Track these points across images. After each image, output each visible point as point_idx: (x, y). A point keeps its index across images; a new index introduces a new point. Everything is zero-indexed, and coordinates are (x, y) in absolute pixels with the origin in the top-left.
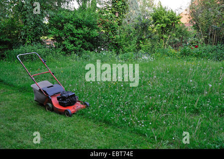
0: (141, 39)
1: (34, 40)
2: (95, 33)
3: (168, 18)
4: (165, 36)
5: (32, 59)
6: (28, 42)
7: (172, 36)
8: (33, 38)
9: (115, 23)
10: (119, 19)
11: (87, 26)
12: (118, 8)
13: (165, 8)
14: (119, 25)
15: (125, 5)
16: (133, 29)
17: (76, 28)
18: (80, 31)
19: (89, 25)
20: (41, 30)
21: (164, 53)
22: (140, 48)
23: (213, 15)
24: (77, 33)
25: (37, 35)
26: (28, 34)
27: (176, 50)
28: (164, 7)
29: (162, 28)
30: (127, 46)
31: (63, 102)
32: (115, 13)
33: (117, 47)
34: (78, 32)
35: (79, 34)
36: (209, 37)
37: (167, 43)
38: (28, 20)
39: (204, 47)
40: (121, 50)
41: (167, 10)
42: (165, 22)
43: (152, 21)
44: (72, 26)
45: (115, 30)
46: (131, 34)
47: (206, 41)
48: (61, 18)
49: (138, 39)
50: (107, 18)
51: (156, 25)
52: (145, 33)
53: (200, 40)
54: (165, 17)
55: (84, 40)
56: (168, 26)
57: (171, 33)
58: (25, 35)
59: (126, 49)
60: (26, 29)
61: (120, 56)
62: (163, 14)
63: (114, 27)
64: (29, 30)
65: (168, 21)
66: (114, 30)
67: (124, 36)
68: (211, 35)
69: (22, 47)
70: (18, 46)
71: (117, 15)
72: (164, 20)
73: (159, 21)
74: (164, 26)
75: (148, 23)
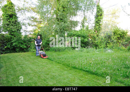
0: (108, 42)
2: (86, 40)
3: (121, 32)
4: (119, 41)
5: (59, 51)
7: (123, 41)
9: (95, 35)
10: (97, 34)
12: (96, 29)
14: (97, 36)
15: (100, 27)
16: (104, 38)
21: (119, 49)
22: (107, 47)
27: (125, 47)
28: (118, 28)
29: (118, 37)
30: (101, 45)
32: (95, 31)
33: (96, 46)
37: (121, 44)
40: (98, 48)
41: (120, 29)
43: (113, 34)
46: (103, 40)
48: (72, 34)
49: (106, 42)
50: (91, 33)
51: (115, 36)
52: (110, 40)
54: (119, 32)
56: (121, 36)
57: (123, 39)
59: (100, 47)
61: (97, 50)
63: (95, 37)
65: (121, 34)
66: (95, 39)
67: (99, 41)
71: (96, 32)
72: (119, 34)
73: (116, 34)
74: (119, 36)
75: (111, 35)
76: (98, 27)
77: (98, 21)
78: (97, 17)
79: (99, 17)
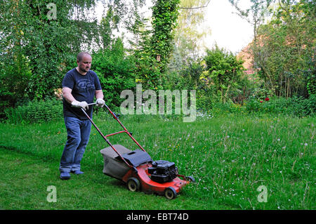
1: (48, 93)
3: (227, 62)
4: (224, 86)
6: (39, 96)
7: (233, 86)
8: (45, 91)
9: (157, 69)
10: (162, 65)
11: (119, 73)
12: (159, 50)
13: (222, 50)
14: (161, 71)
15: (168, 46)
16: (180, 78)
17: (106, 77)
18: (111, 81)
19: (122, 73)
20: (56, 80)
23: (284, 59)
24: (106, 84)
25: (51, 86)
26: (38, 85)
28: (220, 48)
29: (220, 75)
31: (159, 176)
32: (156, 57)
34: (108, 82)
35: (109, 85)
36: (281, 87)
37: (225, 96)
38: (39, 67)
39: (277, 100)
41: (225, 53)
42: (223, 67)
43: (206, 66)
44: (100, 74)
45: (156, 79)
46: (178, 84)
47: (277, 92)
51: (211, 71)
52: (196, 82)
53: (270, 91)
54: (223, 62)
55: (115, 92)
56: (226, 73)
57: (231, 82)
58: (33, 87)
60: (35, 79)
62: (220, 58)
63: (155, 75)
64: (40, 81)
65: (228, 67)
67: (169, 86)
68: (284, 84)
69: (30, 103)
70: (24, 101)
71: (159, 59)
72: (222, 65)
73: (215, 67)
74: (223, 72)
75: (201, 69)
76: (163, 43)
77: (165, 25)
78: (160, 13)
79: (168, 14)
